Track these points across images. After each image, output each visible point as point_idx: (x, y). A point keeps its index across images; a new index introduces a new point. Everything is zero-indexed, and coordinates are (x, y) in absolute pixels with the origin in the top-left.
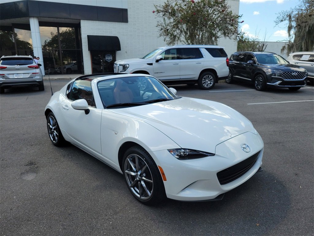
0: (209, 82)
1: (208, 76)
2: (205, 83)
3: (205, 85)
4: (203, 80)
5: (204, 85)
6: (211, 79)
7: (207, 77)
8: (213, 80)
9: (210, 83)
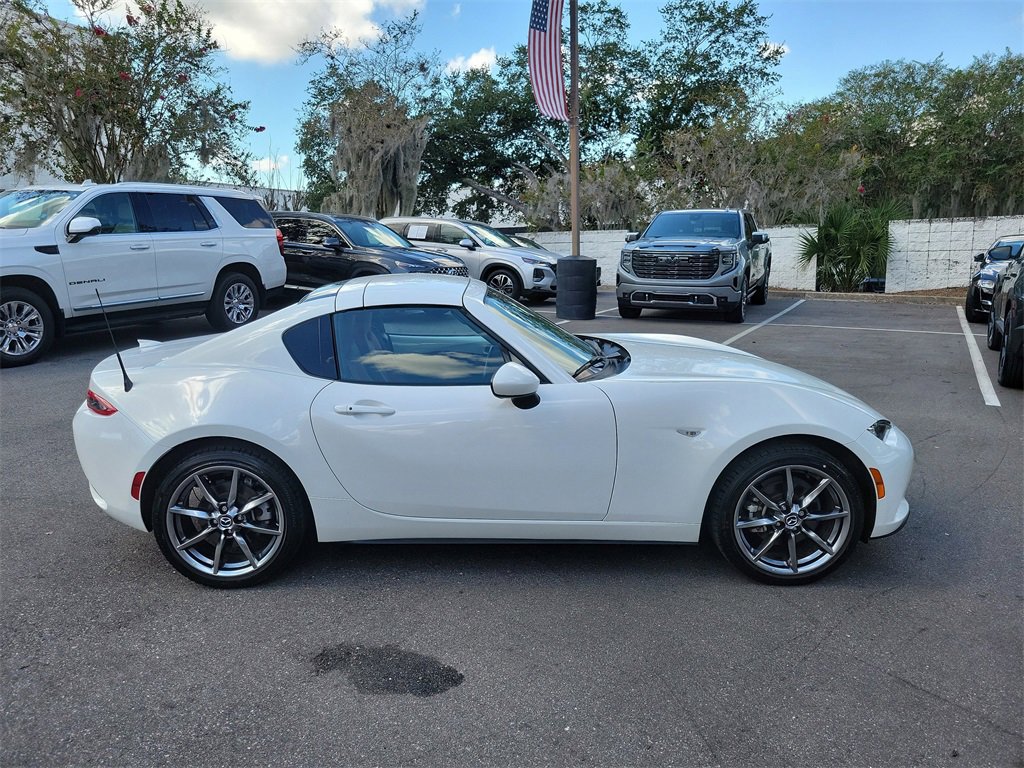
0: (242, 307)
1: (239, 288)
2: (230, 309)
3: (233, 316)
4: (227, 299)
5: (230, 315)
6: (246, 298)
7: (236, 291)
8: (251, 300)
9: (246, 309)
